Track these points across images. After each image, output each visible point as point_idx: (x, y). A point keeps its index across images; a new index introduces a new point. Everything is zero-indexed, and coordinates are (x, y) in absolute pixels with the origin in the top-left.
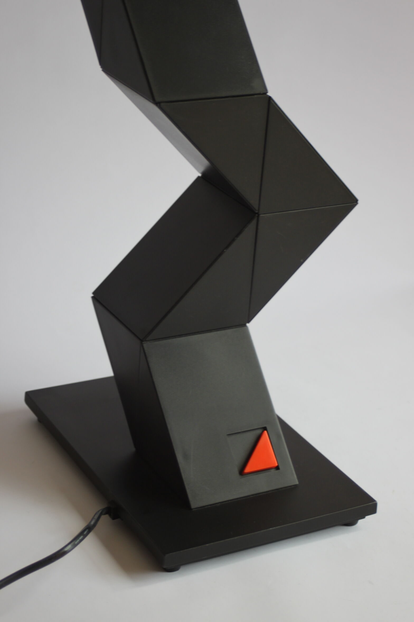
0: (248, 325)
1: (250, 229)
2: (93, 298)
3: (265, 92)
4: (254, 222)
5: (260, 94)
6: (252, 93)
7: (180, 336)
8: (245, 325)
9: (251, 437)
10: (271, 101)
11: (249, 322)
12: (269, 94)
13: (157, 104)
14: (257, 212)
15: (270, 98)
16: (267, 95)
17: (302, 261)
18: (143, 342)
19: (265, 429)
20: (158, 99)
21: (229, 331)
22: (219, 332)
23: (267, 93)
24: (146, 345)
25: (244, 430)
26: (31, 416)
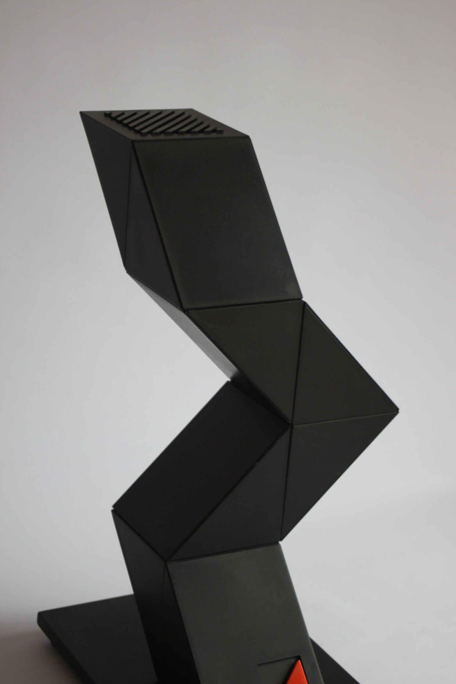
0: (280, 543)
1: (283, 442)
2: (113, 512)
3: (299, 297)
4: (288, 433)
5: (294, 299)
6: (286, 298)
7: (207, 555)
8: (277, 543)
9: (283, 666)
10: (306, 306)
11: (281, 540)
12: (304, 299)
13: (185, 311)
14: (290, 422)
15: (305, 303)
16: (302, 300)
17: (339, 473)
18: (167, 563)
19: (299, 658)
20: (186, 306)
21: (260, 550)
22: (249, 551)
23: (302, 298)
24: (169, 566)
25: (276, 660)
26: (44, 638)
